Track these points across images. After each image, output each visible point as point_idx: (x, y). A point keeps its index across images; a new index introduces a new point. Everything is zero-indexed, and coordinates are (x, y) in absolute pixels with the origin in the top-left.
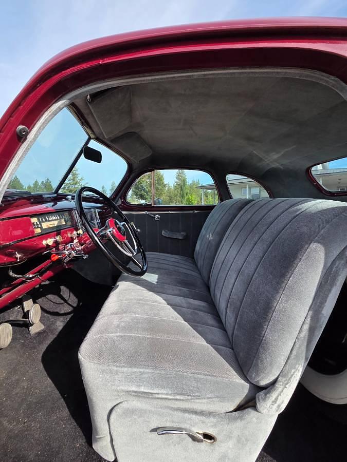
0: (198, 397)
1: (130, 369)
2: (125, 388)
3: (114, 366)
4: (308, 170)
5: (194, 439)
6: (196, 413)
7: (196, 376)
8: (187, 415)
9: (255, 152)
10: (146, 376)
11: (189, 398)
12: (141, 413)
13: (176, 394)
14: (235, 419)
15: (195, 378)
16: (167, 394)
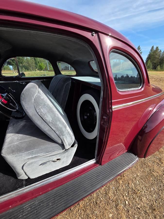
0: (54, 151)
1: (27, 152)
2: (27, 158)
3: (20, 153)
4: (89, 63)
5: (54, 161)
6: (54, 155)
7: (52, 146)
8: (51, 157)
9: (68, 52)
10: (34, 152)
11: (51, 152)
12: (35, 162)
13: (46, 153)
14: (65, 152)
15: (52, 147)
16: (43, 154)
